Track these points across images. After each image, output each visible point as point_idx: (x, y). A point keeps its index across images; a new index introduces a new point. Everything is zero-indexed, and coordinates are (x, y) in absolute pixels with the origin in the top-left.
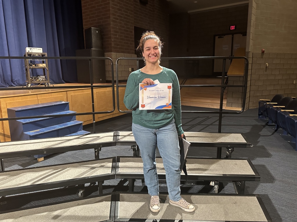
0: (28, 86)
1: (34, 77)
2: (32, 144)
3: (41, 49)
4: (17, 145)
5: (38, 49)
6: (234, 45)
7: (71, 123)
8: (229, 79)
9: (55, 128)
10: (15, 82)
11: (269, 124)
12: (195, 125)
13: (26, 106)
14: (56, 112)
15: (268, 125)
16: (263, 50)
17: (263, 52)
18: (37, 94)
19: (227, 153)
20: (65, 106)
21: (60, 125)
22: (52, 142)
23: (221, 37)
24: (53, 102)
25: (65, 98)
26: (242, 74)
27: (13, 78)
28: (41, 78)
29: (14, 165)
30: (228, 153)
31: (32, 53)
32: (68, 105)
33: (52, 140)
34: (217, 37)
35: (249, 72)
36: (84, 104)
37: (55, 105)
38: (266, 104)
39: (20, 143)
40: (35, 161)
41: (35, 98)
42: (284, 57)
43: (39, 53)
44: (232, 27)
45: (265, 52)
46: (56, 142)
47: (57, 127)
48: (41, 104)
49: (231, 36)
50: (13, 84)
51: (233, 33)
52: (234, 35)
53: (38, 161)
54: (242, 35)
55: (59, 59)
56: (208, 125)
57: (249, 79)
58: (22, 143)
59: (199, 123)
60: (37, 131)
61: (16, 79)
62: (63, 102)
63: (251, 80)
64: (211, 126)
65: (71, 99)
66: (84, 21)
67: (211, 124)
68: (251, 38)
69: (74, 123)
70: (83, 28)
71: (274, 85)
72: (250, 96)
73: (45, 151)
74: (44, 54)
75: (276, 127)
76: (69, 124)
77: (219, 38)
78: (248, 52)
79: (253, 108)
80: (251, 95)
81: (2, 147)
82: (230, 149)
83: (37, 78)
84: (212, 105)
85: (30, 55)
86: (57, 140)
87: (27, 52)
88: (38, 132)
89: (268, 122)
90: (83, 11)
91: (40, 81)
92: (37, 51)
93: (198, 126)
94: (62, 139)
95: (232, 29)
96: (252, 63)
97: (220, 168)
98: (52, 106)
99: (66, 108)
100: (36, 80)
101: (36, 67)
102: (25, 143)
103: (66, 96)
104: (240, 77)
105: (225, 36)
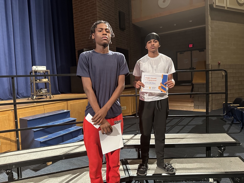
0: (34, 98)
1: (38, 90)
2: (51, 151)
3: (45, 67)
4: (37, 153)
5: (43, 67)
6: (193, 59)
7: (73, 129)
8: (194, 86)
9: (60, 134)
10: (20, 95)
11: (234, 122)
12: (174, 125)
13: (35, 116)
14: (60, 119)
15: (234, 124)
16: (219, 62)
17: (219, 64)
18: (44, 105)
19: (218, 151)
20: (66, 114)
21: (64, 131)
22: (67, 148)
23: (182, 53)
24: (57, 111)
25: (66, 107)
26: (205, 82)
27: (19, 91)
28: (44, 91)
29: (26, 169)
30: (220, 151)
31: (38, 70)
32: (69, 113)
33: (66, 146)
34: (178, 54)
35: (210, 80)
36: (81, 111)
37: (59, 114)
38: (230, 106)
39: (39, 150)
40: (44, 165)
41: (42, 108)
42: (235, 67)
43: (44, 70)
44: (190, 45)
45: (221, 64)
46: (70, 147)
47: (62, 133)
48: (47, 113)
49: (190, 52)
50: (18, 96)
51: (191, 50)
52: (193, 51)
53: (47, 165)
54: (199, 51)
55: (57, 76)
56: (185, 126)
57: (210, 85)
58: (41, 150)
59: (176, 124)
60: (45, 138)
61: (20, 92)
62: (66, 111)
63: (212, 86)
64: (187, 126)
65: (71, 107)
66: (76, 44)
67: (187, 125)
68: (210, 53)
69: (75, 128)
70: (75, 50)
71: (230, 89)
72: (212, 100)
73: (64, 157)
74: (47, 71)
75: (242, 125)
76: (71, 130)
77: (180, 54)
78: (209, 64)
79: (216, 109)
80: (213, 98)
81: (24, 155)
82: (222, 148)
83: (41, 91)
84: (182, 108)
85: (36, 72)
86: (70, 146)
87: (34, 69)
88: (47, 138)
89: (233, 121)
90: (75, 36)
91: (43, 93)
92: (42, 68)
93: (176, 126)
94: (75, 145)
95: (190, 46)
96: (212, 73)
97: (219, 166)
98: (57, 114)
99: (68, 115)
100: (40, 93)
101: (40, 82)
102: (43, 150)
103: (66, 105)
104: (203, 84)
105: (185, 52)
